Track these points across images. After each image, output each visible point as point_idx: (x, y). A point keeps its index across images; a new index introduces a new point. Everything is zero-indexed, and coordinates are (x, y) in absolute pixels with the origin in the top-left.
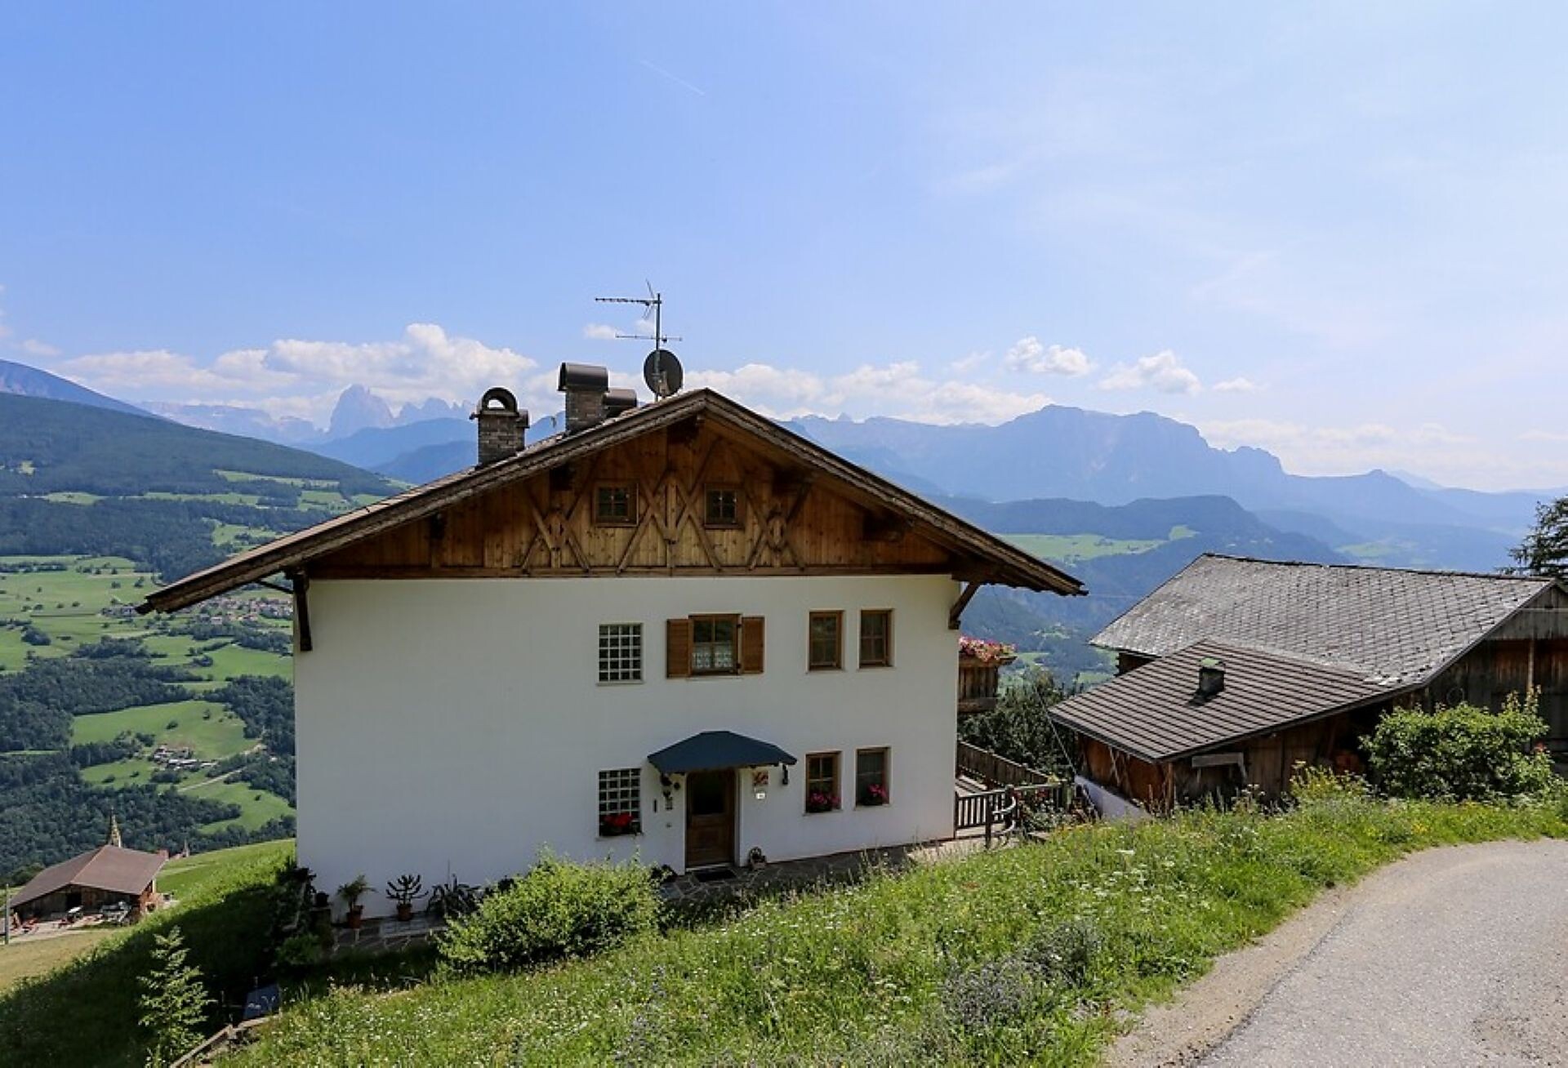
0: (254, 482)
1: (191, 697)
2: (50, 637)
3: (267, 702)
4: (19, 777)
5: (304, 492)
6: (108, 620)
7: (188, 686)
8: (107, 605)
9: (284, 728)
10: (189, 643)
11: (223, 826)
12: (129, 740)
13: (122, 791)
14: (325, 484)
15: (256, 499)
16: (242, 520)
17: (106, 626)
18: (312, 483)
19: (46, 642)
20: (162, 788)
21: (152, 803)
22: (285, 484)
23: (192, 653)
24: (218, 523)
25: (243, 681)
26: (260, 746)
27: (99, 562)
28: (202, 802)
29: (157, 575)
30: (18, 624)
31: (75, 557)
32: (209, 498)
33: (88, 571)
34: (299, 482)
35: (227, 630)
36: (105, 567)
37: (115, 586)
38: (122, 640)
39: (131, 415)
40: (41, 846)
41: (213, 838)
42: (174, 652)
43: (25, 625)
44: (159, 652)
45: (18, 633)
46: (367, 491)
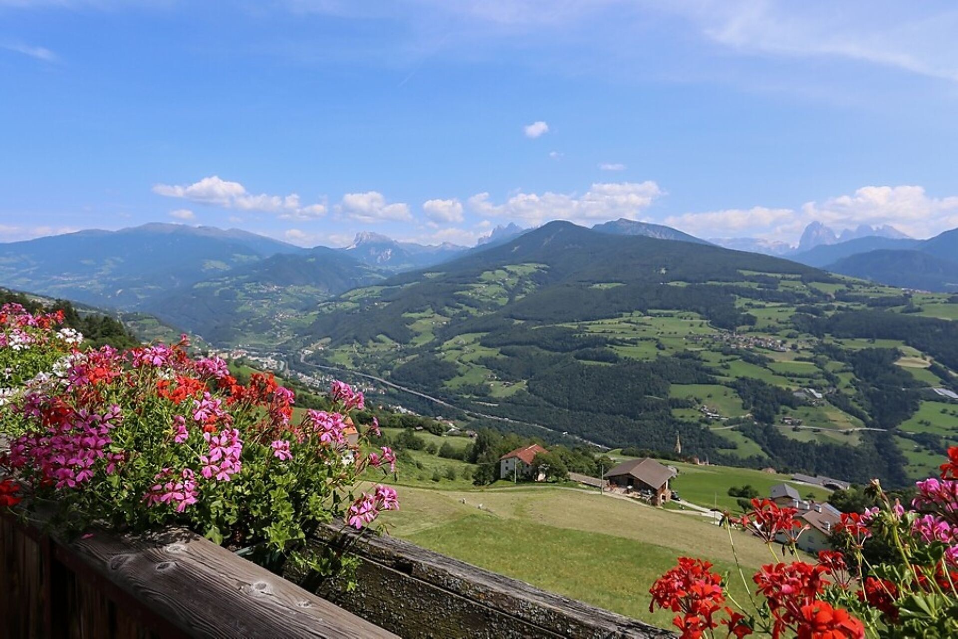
0: (757, 276)
1: (719, 383)
2: (666, 346)
3: (754, 392)
4: (650, 408)
5: (782, 281)
6: (688, 341)
7: (718, 378)
8: (687, 334)
9: (762, 408)
10: (720, 356)
11: (729, 452)
12: (691, 399)
13: (687, 423)
14: (793, 276)
15: (757, 284)
16: (749, 295)
17: (686, 344)
19: (664, 349)
20: (703, 426)
21: (698, 433)
22: (772, 277)
24: (737, 297)
25: (743, 379)
26: (749, 415)
27: (686, 314)
28: (720, 438)
29: (710, 321)
30: (655, 339)
31: (677, 311)
32: (735, 284)
33: (681, 318)
34: (779, 276)
35: (737, 352)
36: (688, 316)
37: (691, 325)
38: (692, 352)
40: (656, 440)
41: (723, 457)
42: (713, 360)
43: (657, 340)
44: (707, 359)
45: (655, 343)
46: (817, 280)
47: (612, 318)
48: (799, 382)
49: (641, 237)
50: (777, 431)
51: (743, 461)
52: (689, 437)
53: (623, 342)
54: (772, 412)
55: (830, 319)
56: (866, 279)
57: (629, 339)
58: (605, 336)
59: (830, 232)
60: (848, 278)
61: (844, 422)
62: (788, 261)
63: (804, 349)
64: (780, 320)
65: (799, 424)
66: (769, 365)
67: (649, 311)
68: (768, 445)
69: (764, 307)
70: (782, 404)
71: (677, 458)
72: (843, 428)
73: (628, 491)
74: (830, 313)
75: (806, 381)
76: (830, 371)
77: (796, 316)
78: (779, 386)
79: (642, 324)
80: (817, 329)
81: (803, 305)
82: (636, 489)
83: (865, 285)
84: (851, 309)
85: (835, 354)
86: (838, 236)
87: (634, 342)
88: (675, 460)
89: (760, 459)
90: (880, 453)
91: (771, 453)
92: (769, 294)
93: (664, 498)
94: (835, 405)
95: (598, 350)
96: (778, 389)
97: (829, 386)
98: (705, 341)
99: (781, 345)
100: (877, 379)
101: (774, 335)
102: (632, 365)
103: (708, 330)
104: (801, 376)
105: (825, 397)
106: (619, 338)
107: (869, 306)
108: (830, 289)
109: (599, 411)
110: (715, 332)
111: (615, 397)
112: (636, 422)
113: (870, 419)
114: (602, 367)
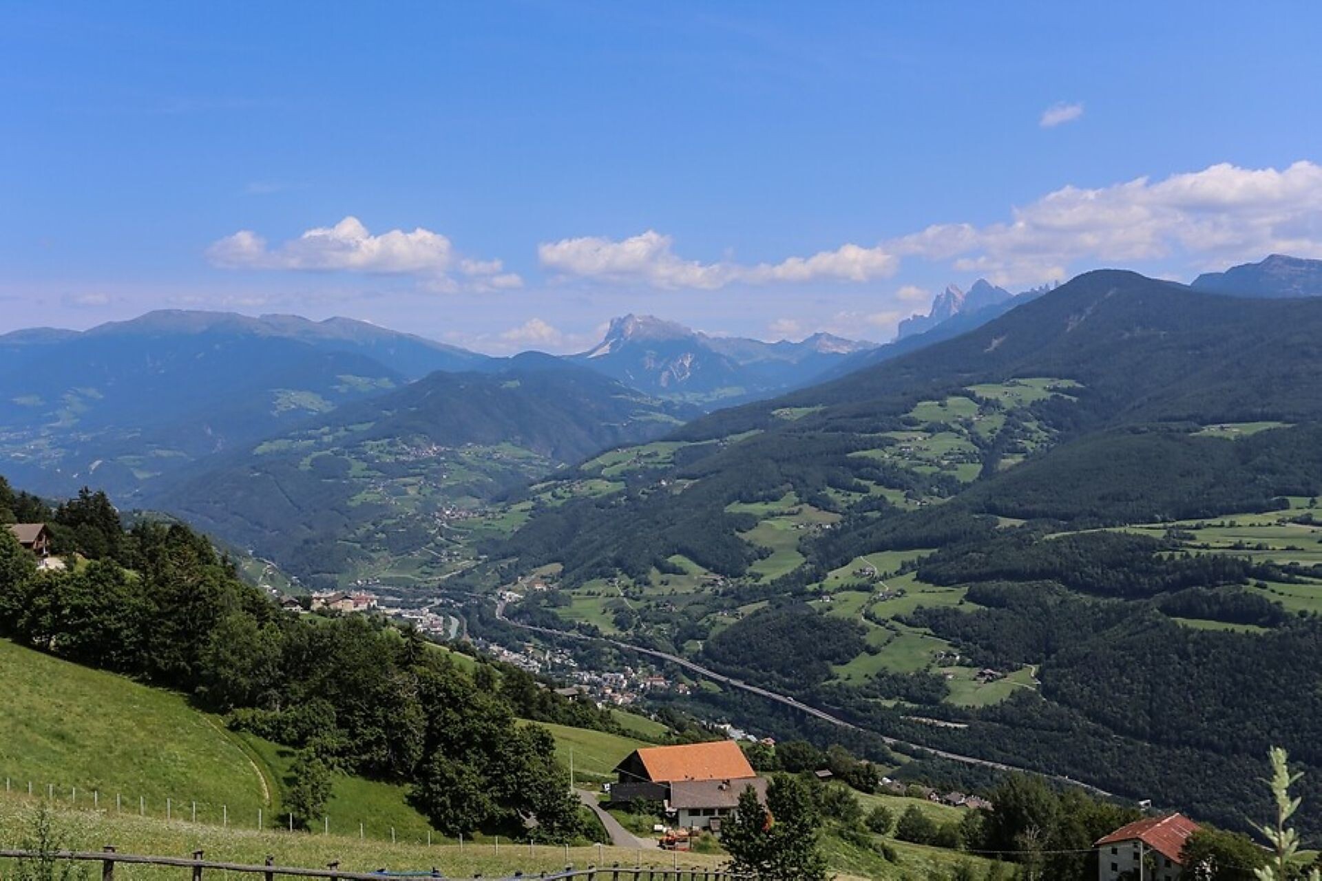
47: (1259, 510)
53: (1293, 574)
57: (1311, 564)
58: (1241, 556)
95: (1224, 591)
114: (1240, 637)
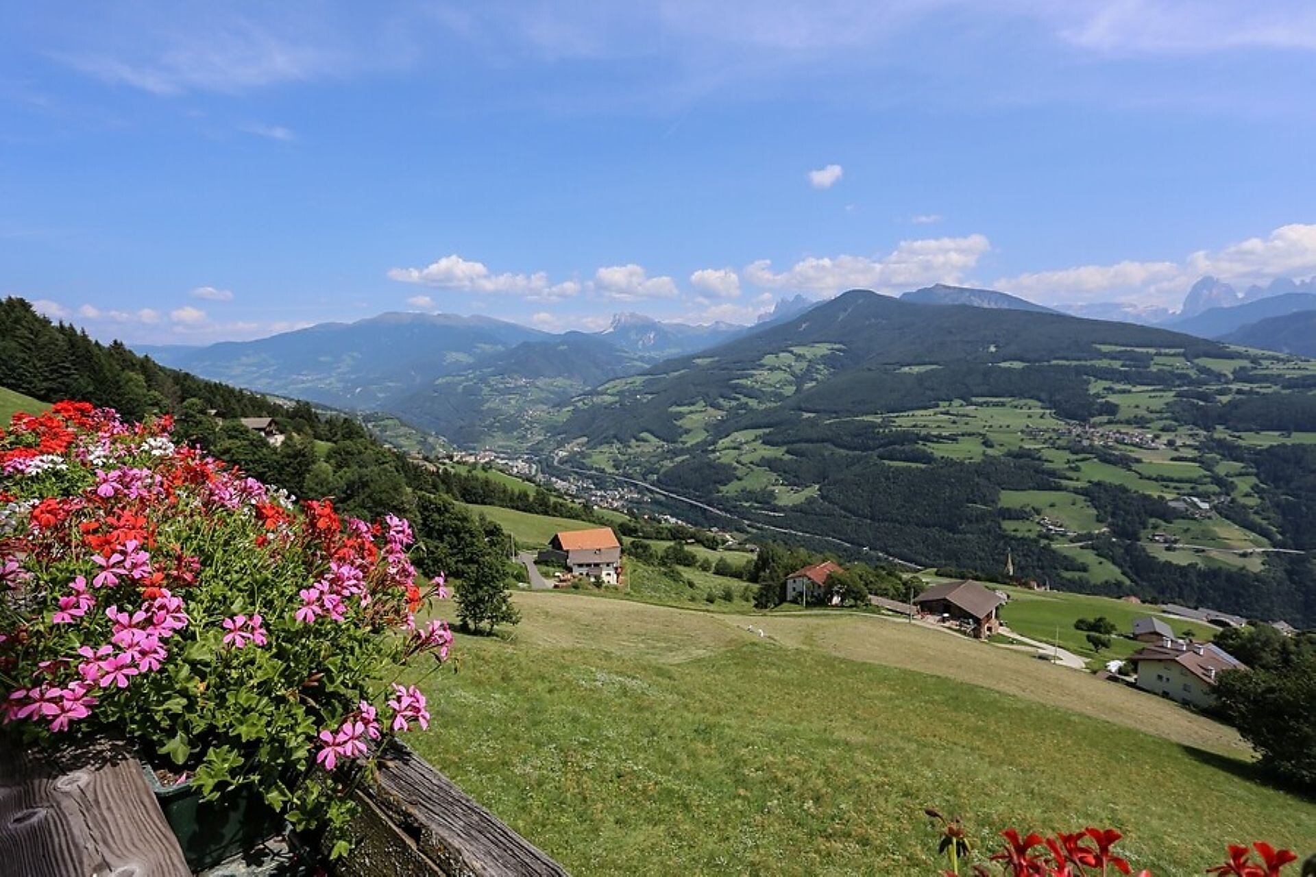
0: (1120, 352)
1: (1065, 489)
2: (995, 444)
3: (1113, 500)
4: (974, 519)
5: (1156, 357)
6: (1023, 437)
7: (1064, 482)
8: (1023, 427)
9: (1124, 520)
10: (1067, 455)
11: (1077, 575)
12: (1028, 509)
13: (1021, 538)
14: (1172, 351)
15: (1120, 363)
16: (1108, 376)
17: (1022, 440)
18: (1163, 351)
19: (992, 446)
20: (1043, 542)
21: (1036, 551)
22: (1142, 353)
23: (1068, 462)
24: (1092, 379)
25: (1099, 484)
26: (1105, 529)
27: (1023, 402)
28: (1065, 557)
29: (1054, 411)
30: (980, 434)
31: (1010, 399)
32: (1089, 363)
33: (1016, 407)
34: (1152, 351)
35: (1091, 450)
36: (1025, 405)
37: (1029, 416)
38: (1029, 450)
39: (1047, 314)
40: (981, 559)
41: (1069, 580)
42: (1058, 460)
43: (984, 436)
44: (1050, 459)
45: (980, 440)
46: (1207, 355)
47: (926, 408)
48: (1175, 488)
49: (964, 307)
50: (1144, 550)
51: (1095, 586)
52: (1024, 555)
53: (939, 439)
54: (1137, 525)
55: (1224, 406)
56: (1281, 351)
57: (947, 434)
58: (916, 430)
59: (1230, 290)
60: (1253, 351)
61: (1241, 540)
62: (1164, 331)
63: (1184, 445)
64: (1152, 408)
65: (1176, 541)
66: (1135, 466)
67: (974, 399)
68: (1130, 568)
69: (1129, 392)
70: (1151, 516)
71: (1008, 581)
72: (1239, 548)
73: (944, 620)
74: (1225, 399)
75: (1187, 487)
76: (1222, 474)
77: (1175, 403)
78: (1148, 493)
79: (963, 416)
80: (1204, 419)
81: (1186, 388)
82: (953, 617)
83: (1278, 360)
84: (1257, 393)
85: (1231, 452)
86: (1240, 295)
87: (953, 438)
88: (1005, 583)
89: (1119, 584)
90: (1292, 581)
91: (1135, 577)
92: (1137, 375)
93: (989, 629)
94: (1227, 518)
95: (907, 448)
96: (1147, 498)
97: (1220, 494)
98: (1047, 436)
99: (1153, 441)
100: (1293, 485)
101: (1143, 427)
102: (951, 466)
103: (1052, 422)
104: (1180, 481)
105: (1214, 508)
106: (935, 433)
107: (1284, 387)
108: (1226, 367)
109: (909, 522)
110: (1061, 425)
111: (929, 506)
112: (956, 536)
113: (1279, 537)
114: (913, 470)
